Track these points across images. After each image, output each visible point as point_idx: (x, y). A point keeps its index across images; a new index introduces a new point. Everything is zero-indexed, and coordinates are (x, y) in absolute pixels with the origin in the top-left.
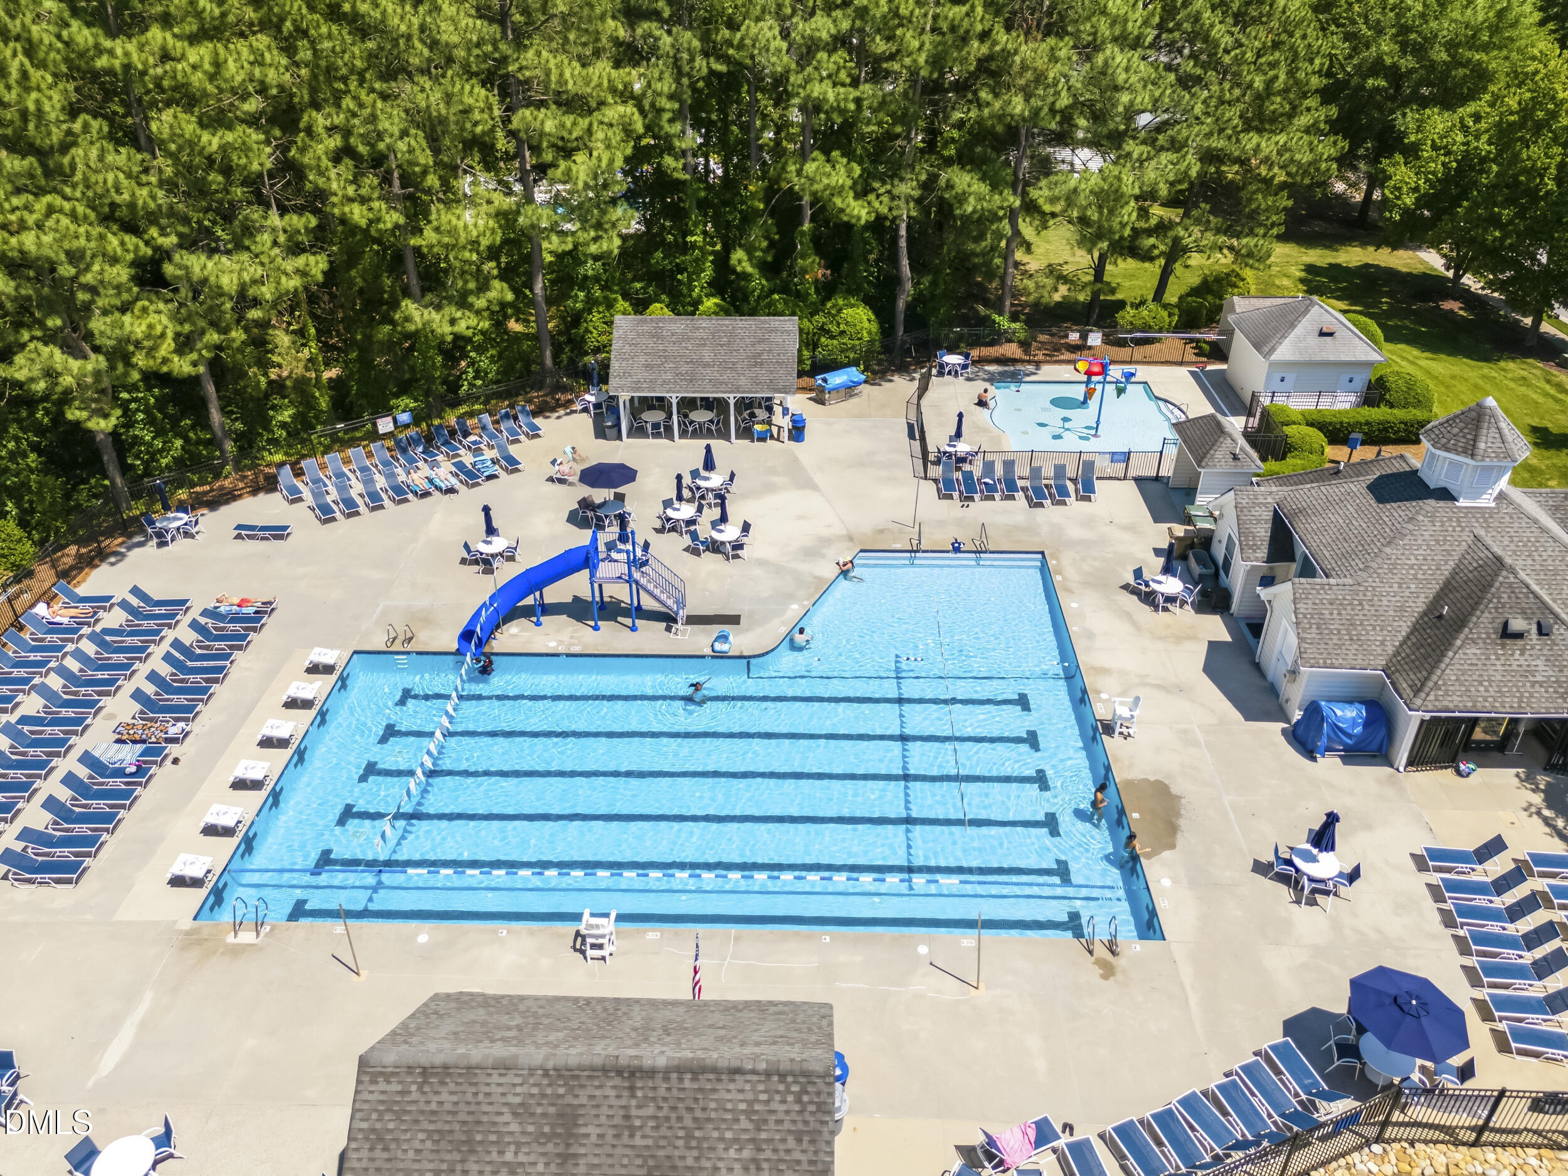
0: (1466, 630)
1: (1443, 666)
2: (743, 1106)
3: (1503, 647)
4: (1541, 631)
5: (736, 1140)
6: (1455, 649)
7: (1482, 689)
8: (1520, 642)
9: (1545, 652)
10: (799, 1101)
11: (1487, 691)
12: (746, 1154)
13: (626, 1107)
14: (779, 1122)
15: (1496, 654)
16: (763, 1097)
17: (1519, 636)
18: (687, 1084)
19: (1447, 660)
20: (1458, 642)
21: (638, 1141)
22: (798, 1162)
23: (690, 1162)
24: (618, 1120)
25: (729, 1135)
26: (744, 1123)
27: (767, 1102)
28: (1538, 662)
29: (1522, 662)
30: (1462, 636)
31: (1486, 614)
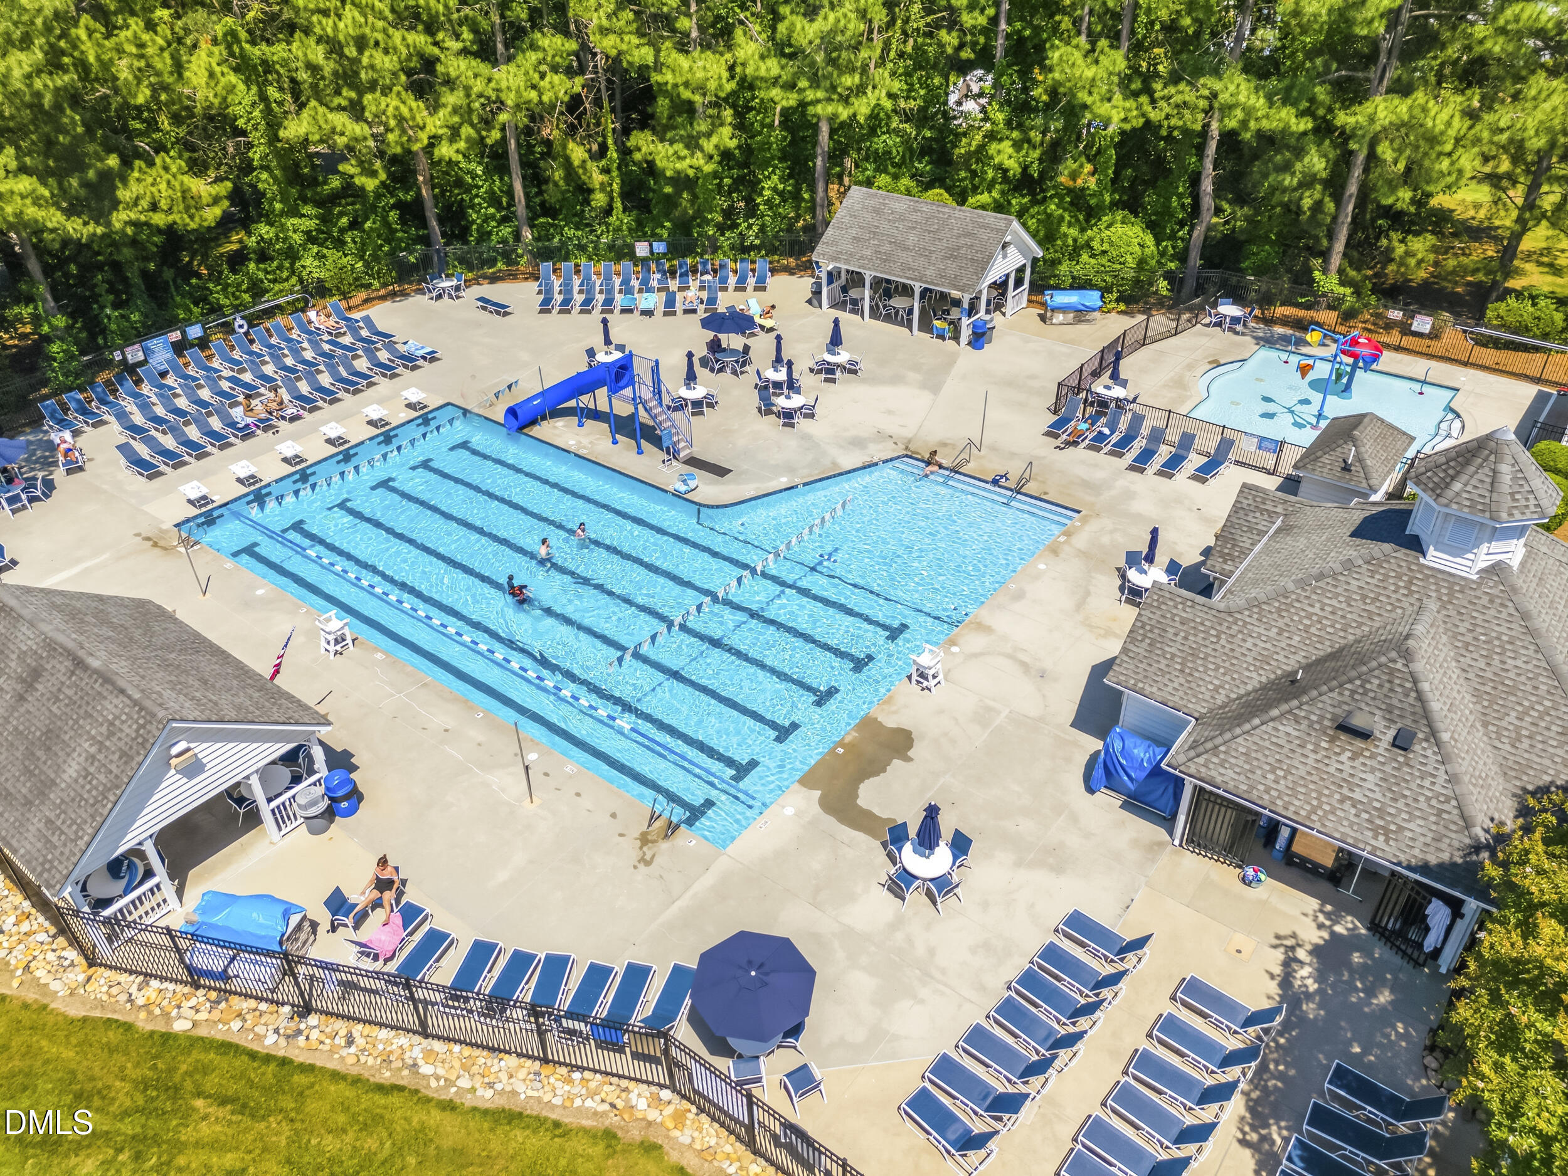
0: (1295, 703)
1: (1238, 731)
2: (110, 717)
3: (1332, 740)
4: (1401, 742)
5: (93, 738)
6: (1265, 717)
7: (1270, 776)
8: (1359, 744)
9: (1388, 769)
10: (137, 731)
11: (1276, 782)
12: (93, 750)
13: (63, 683)
14: (120, 739)
15: (1317, 745)
16: (124, 717)
17: (1364, 735)
18: (97, 686)
19: (1247, 727)
20: (1275, 712)
21: (54, 709)
22: (111, 772)
23: (67, 738)
24: (54, 689)
25: (93, 732)
26: (104, 729)
27: (123, 722)
28: (1369, 777)
29: (1346, 768)
30: (1285, 707)
31: (1335, 695)
